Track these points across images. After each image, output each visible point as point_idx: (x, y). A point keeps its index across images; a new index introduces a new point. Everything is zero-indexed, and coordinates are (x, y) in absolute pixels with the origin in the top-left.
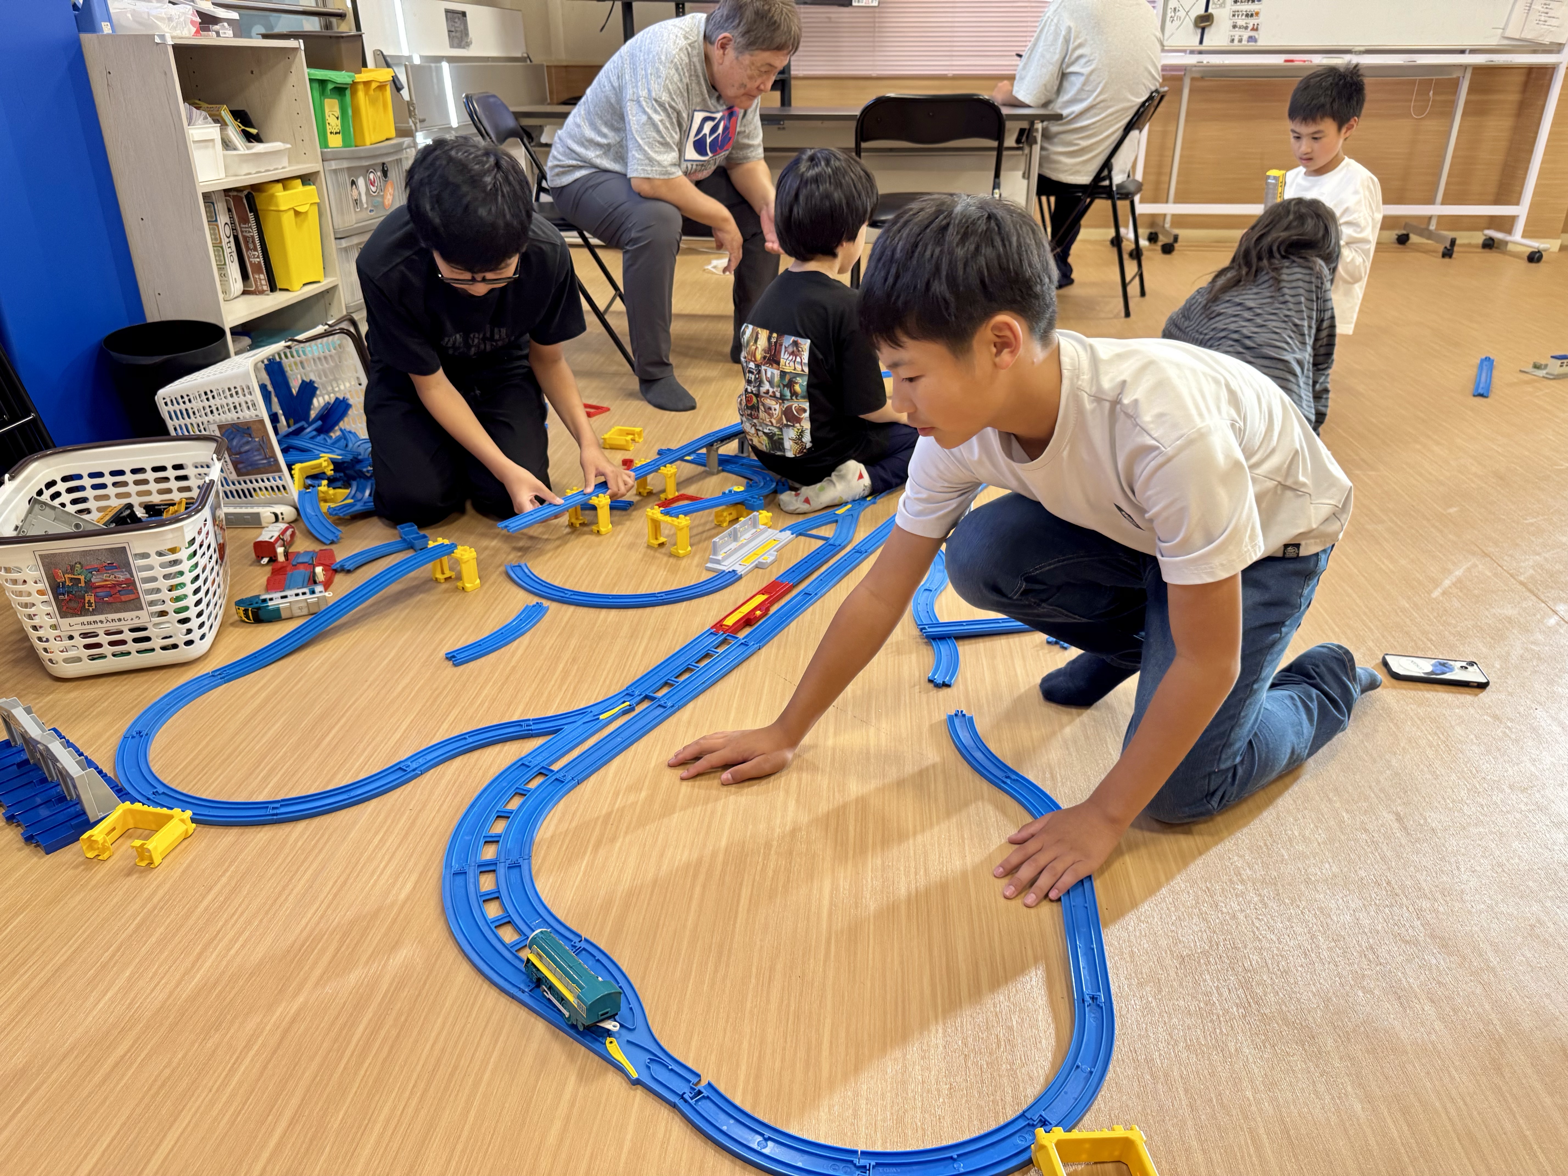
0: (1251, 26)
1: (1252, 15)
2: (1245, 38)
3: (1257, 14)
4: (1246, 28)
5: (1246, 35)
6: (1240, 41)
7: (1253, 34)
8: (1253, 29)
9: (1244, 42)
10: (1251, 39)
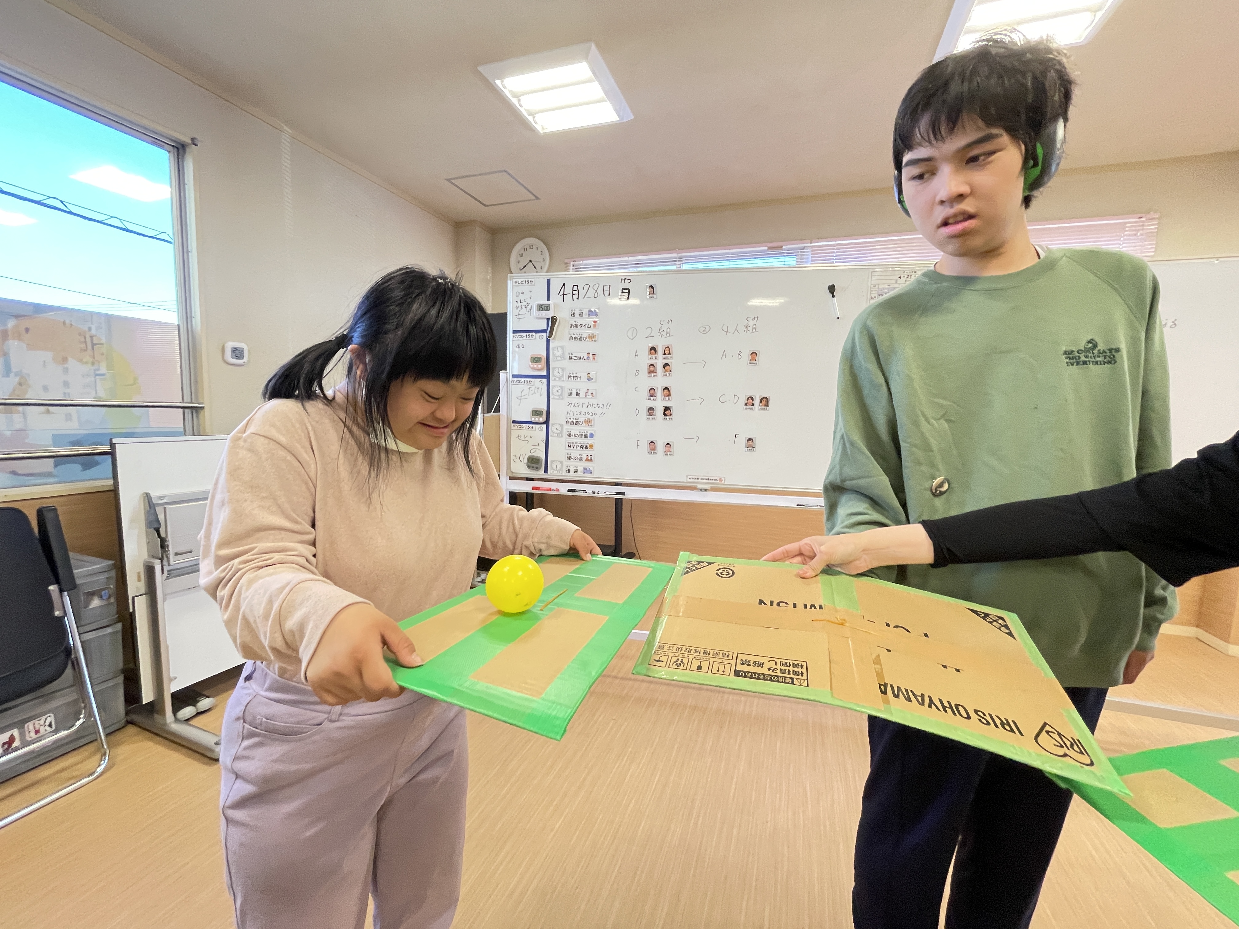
0: (585, 458)
1: (586, 447)
2: (580, 469)
3: (591, 446)
4: (581, 459)
5: (581, 466)
6: (576, 472)
7: (588, 465)
8: (587, 460)
9: (580, 473)
10: (586, 470)
